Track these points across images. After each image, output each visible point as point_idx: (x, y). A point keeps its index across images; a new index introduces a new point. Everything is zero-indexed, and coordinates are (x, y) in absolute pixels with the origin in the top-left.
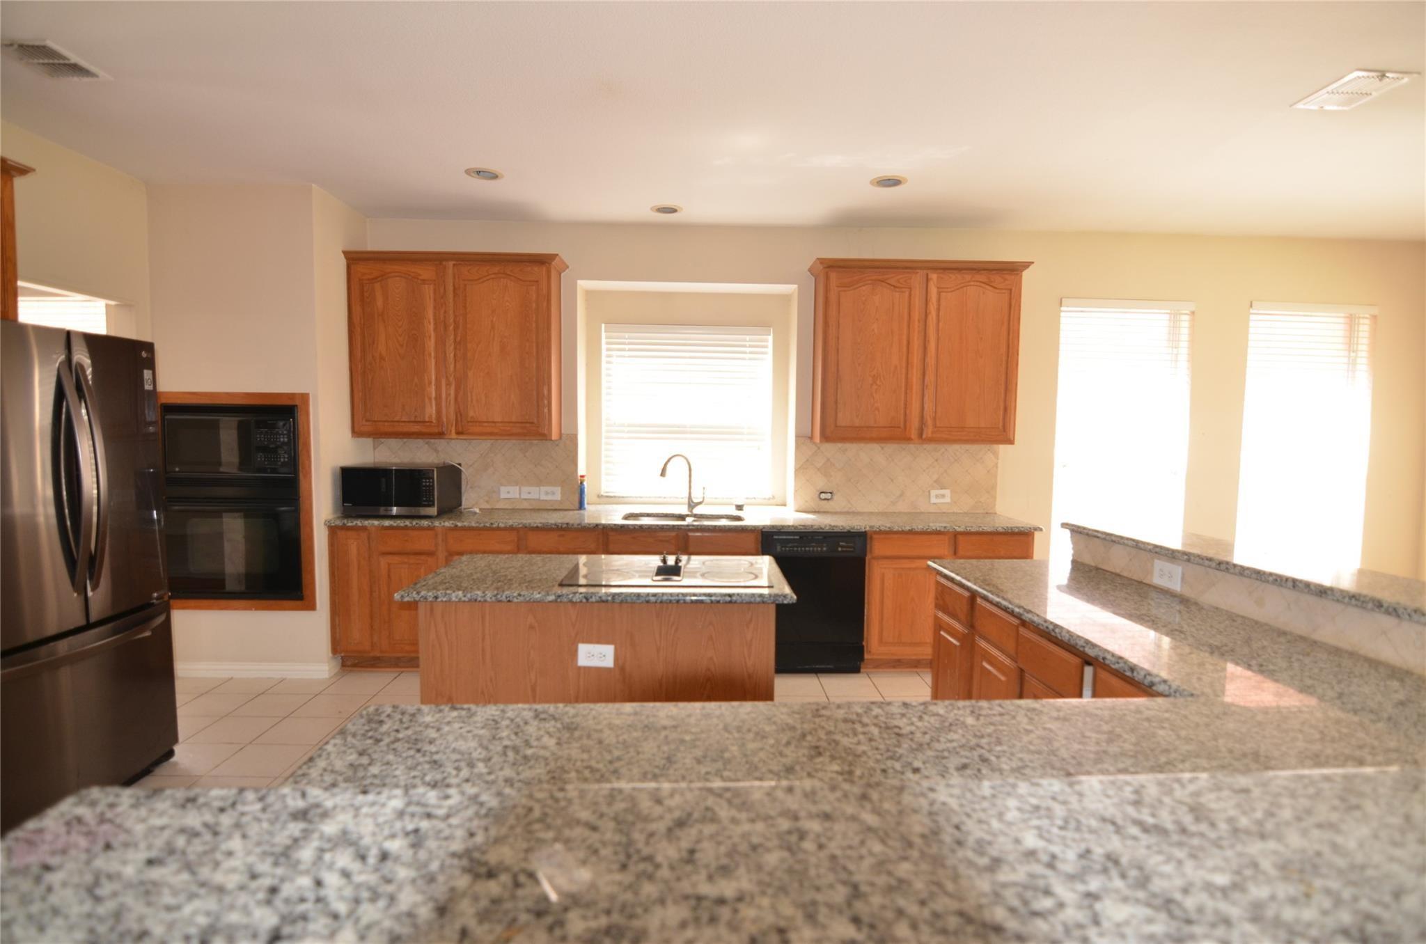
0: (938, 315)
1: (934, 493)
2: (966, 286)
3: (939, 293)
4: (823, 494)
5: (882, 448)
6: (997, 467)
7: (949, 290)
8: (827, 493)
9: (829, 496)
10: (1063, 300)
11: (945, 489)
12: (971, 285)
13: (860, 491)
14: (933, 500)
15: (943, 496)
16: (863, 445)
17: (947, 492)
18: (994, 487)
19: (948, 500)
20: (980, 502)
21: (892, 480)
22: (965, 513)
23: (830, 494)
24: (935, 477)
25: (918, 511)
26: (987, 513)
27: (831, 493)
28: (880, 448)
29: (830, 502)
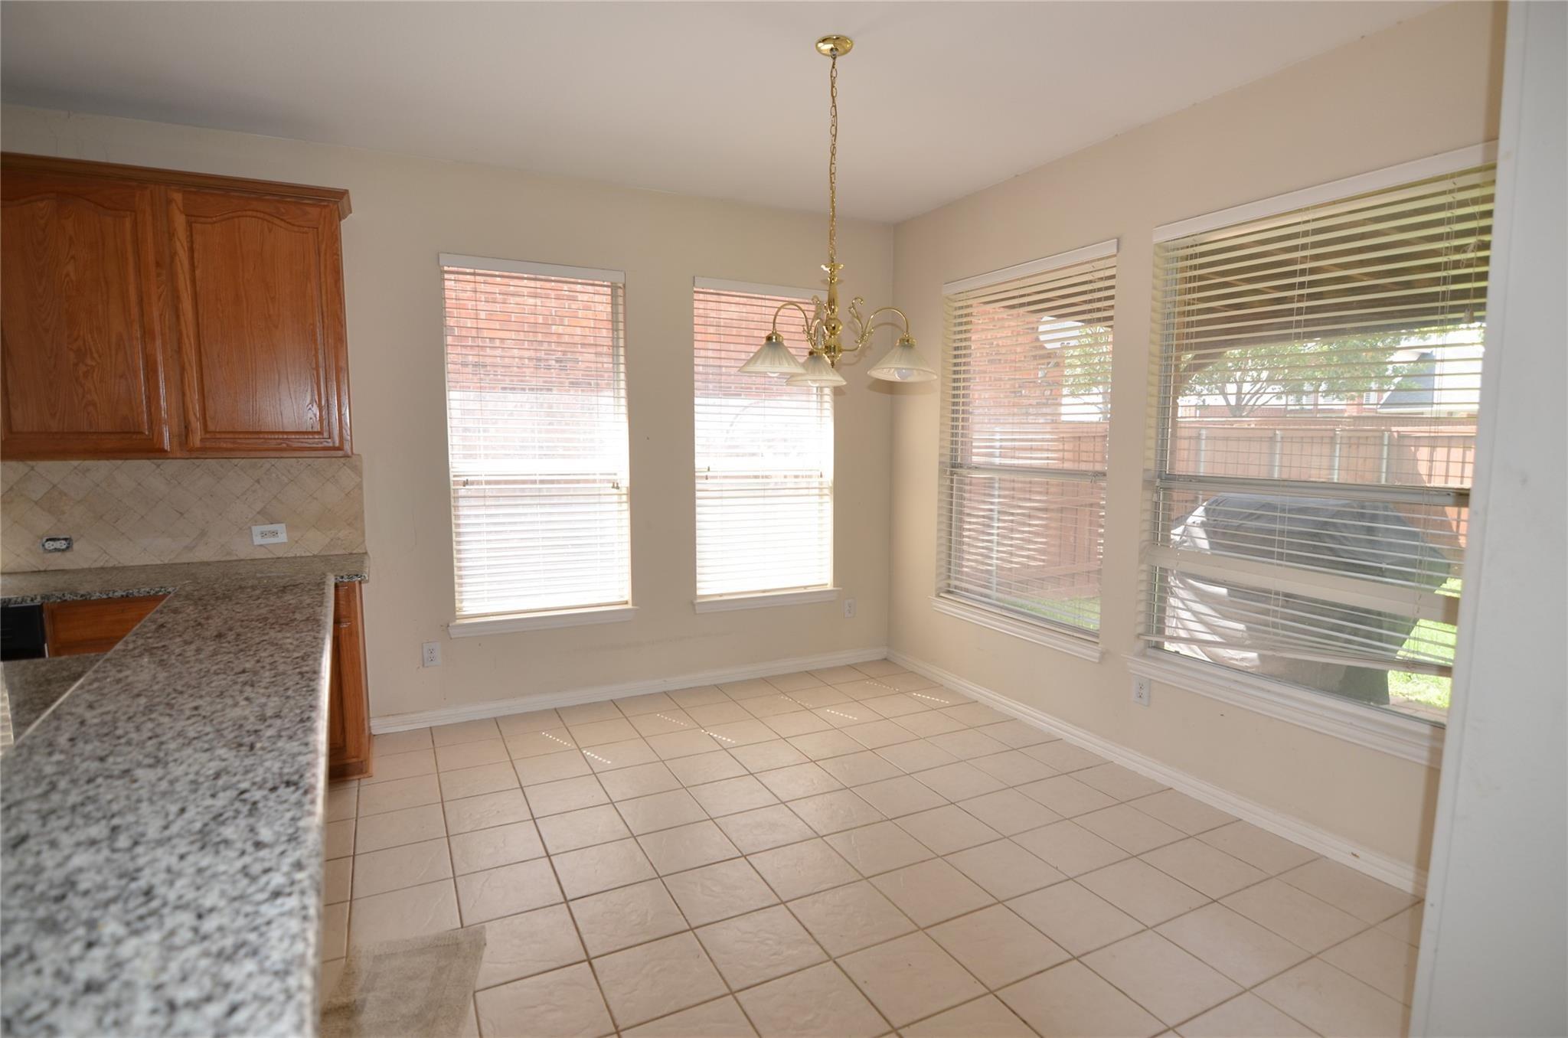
0: (192, 258)
1: (257, 530)
2: (239, 217)
3: (190, 226)
4: (51, 543)
5: (158, 466)
6: (361, 488)
7: (209, 220)
8: (59, 539)
9: (62, 545)
10: (440, 255)
11: (279, 522)
12: (246, 216)
13: (123, 534)
14: (258, 540)
15: (275, 534)
16: (120, 462)
17: (280, 528)
18: (359, 516)
19: (283, 537)
20: (339, 539)
21: (182, 514)
22: (314, 556)
23: (64, 542)
24: (258, 506)
25: (235, 558)
26: (351, 554)
27: (66, 539)
28: (154, 466)
29: (68, 554)
